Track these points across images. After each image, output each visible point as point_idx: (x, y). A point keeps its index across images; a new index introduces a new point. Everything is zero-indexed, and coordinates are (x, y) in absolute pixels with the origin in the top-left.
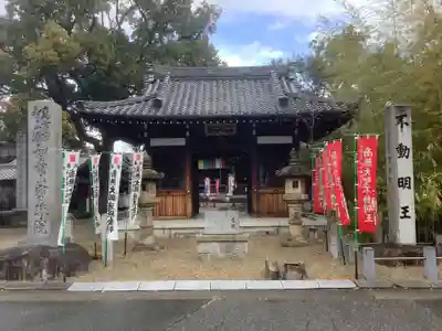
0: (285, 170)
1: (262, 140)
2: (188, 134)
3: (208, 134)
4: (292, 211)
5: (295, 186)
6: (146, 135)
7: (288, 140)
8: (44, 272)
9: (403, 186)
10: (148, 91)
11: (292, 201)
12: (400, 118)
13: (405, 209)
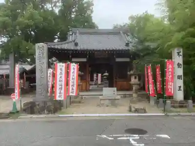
0: (132, 72)
1: (118, 60)
2: (88, 56)
4: (134, 88)
5: (135, 78)
6: (70, 57)
7: (128, 60)
8: (46, 111)
9: (179, 79)
10: (70, 38)
11: (134, 84)
12: (178, 53)
13: (180, 87)
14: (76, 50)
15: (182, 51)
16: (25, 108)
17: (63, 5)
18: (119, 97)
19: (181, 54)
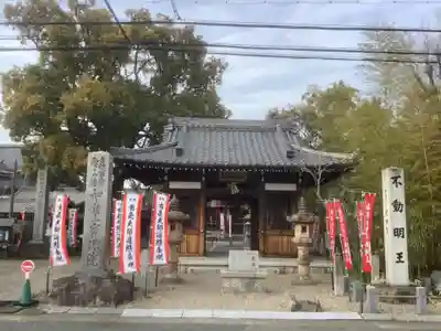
0: (295, 217)
1: (269, 187)
2: (204, 179)
3: (221, 180)
4: (301, 253)
5: (304, 230)
6: (166, 178)
7: (291, 187)
8: (98, 300)
9: (398, 235)
10: (168, 139)
11: (301, 244)
12: (395, 179)
13: (400, 255)
14: (178, 166)
15: (402, 174)
16: (56, 290)
17: (159, 70)
18: (264, 273)
19: (401, 180)
